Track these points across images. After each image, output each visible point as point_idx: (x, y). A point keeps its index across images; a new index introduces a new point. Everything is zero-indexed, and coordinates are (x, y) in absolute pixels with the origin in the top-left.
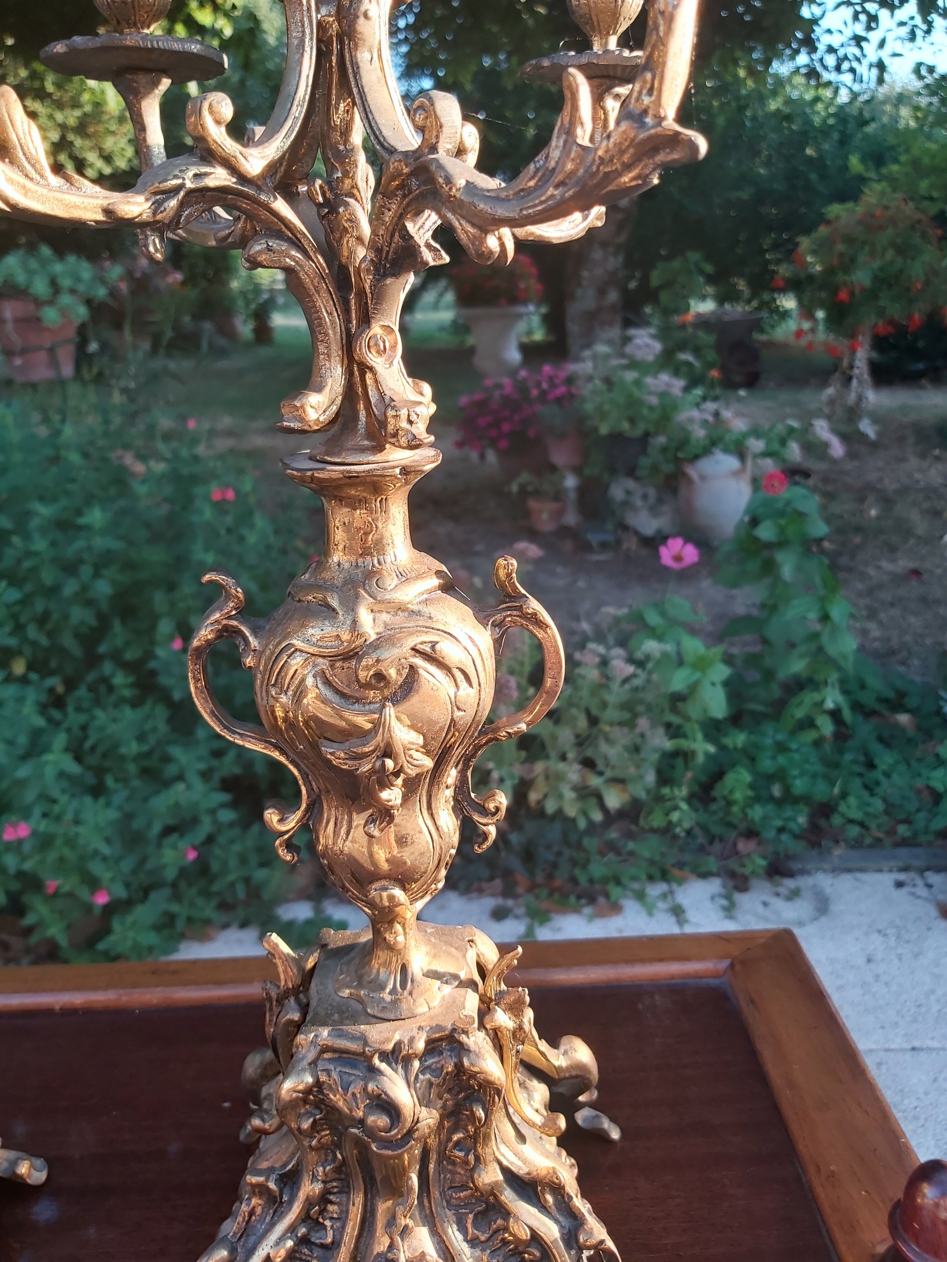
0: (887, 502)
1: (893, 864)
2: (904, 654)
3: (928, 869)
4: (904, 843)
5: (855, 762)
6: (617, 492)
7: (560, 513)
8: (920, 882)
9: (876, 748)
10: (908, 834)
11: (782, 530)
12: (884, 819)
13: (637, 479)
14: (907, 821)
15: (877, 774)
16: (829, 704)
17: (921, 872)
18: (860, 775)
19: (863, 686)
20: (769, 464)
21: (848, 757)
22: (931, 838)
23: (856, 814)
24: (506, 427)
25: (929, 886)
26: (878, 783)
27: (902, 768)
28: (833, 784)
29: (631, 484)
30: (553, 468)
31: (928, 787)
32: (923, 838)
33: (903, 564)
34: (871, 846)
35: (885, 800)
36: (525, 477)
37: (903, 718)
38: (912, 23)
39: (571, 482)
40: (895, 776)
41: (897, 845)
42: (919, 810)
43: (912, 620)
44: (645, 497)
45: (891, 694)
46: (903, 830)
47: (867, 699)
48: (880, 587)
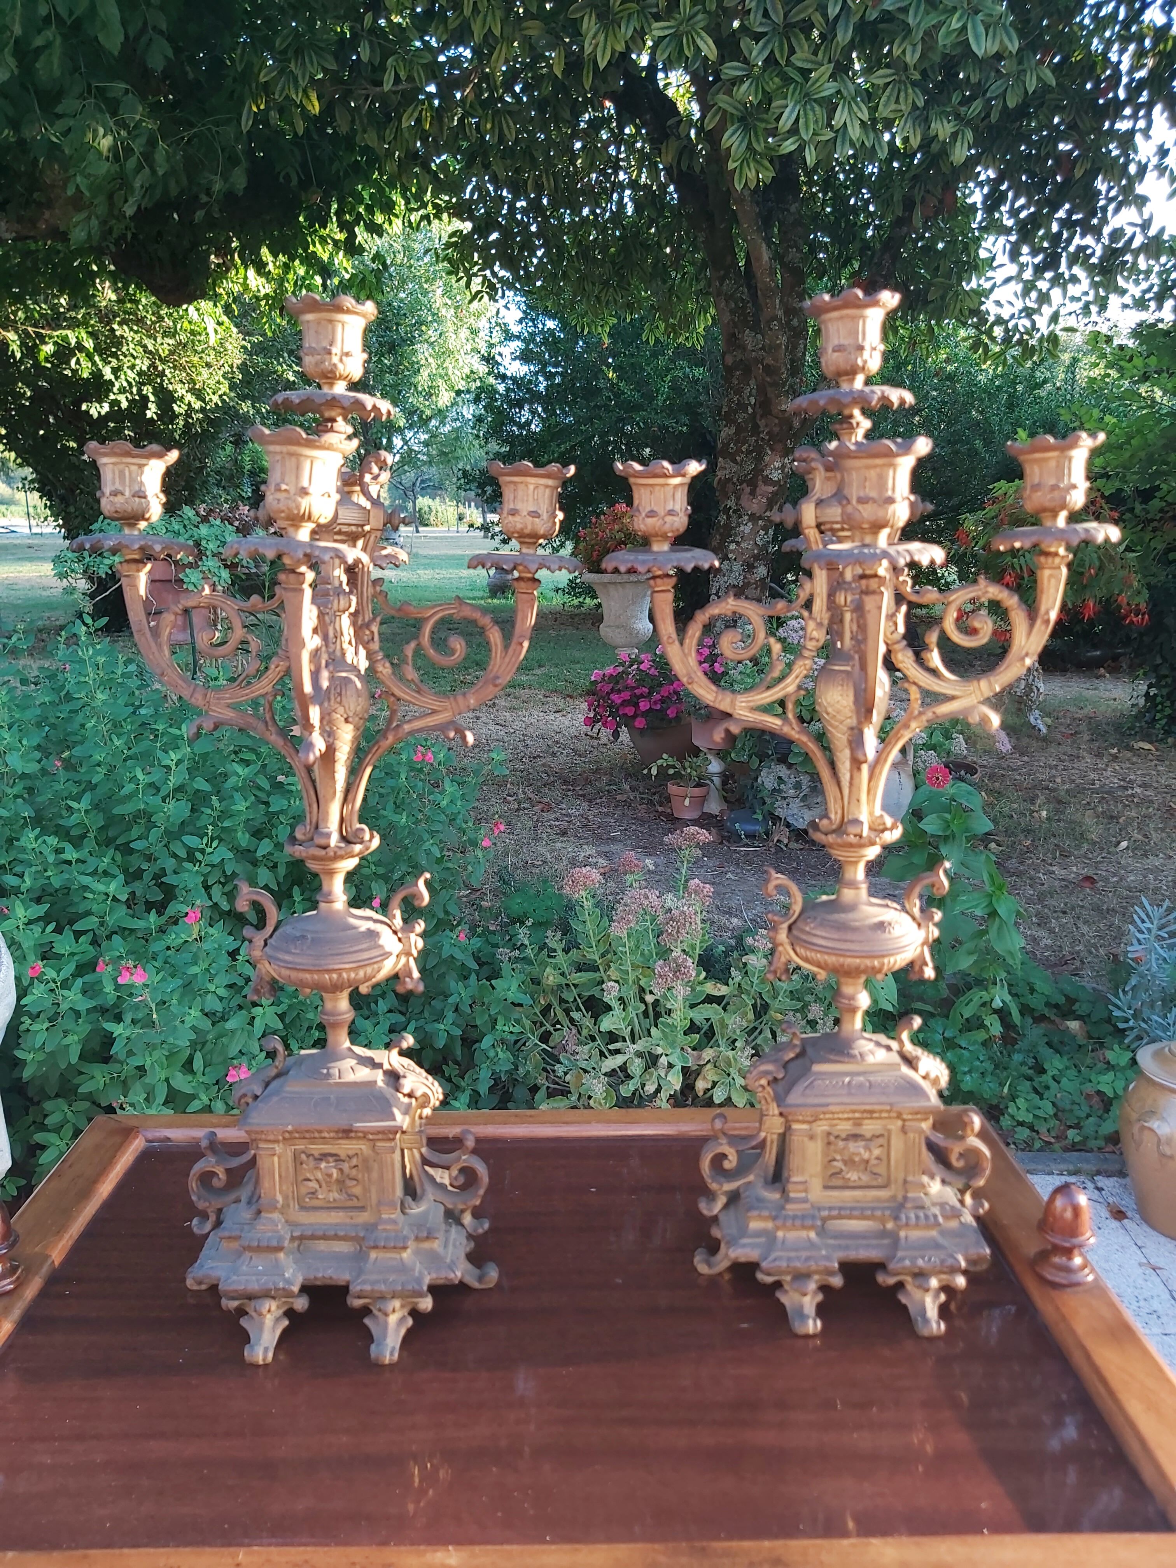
0: (1059, 803)
1: (1063, 1166)
2: (1077, 963)
3: (1098, 1173)
4: (1074, 1147)
5: (1023, 1063)
6: (767, 779)
7: (704, 798)
8: (1090, 1185)
9: (1045, 1052)
10: (1078, 1139)
11: (947, 825)
12: (1054, 1123)
13: (790, 766)
14: (1077, 1126)
15: (1047, 1078)
16: (997, 1003)
17: (1092, 1176)
18: (1030, 1079)
19: (1032, 991)
20: (932, 758)
21: (1017, 1057)
22: (1101, 1143)
23: (1024, 1116)
24: (644, 705)
25: (1100, 1189)
26: (1047, 1088)
27: (1073, 1072)
28: (1002, 1085)
29: (782, 771)
30: (696, 752)
31: (1099, 1093)
32: (1093, 1144)
33: (1076, 870)
34: (1040, 1150)
35: (1054, 1104)
36: (666, 759)
37: (1074, 1025)
38: (1084, 298)
39: (715, 766)
40: (1064, 1080)
41: (1066, 1149)
42: (1088, 1116)
43: (1085, 929)
44: (798, 786)
45: (1062, 1000)
46: (1071, 1133)
47: (1037, 1002)
48: (1052, 893)
